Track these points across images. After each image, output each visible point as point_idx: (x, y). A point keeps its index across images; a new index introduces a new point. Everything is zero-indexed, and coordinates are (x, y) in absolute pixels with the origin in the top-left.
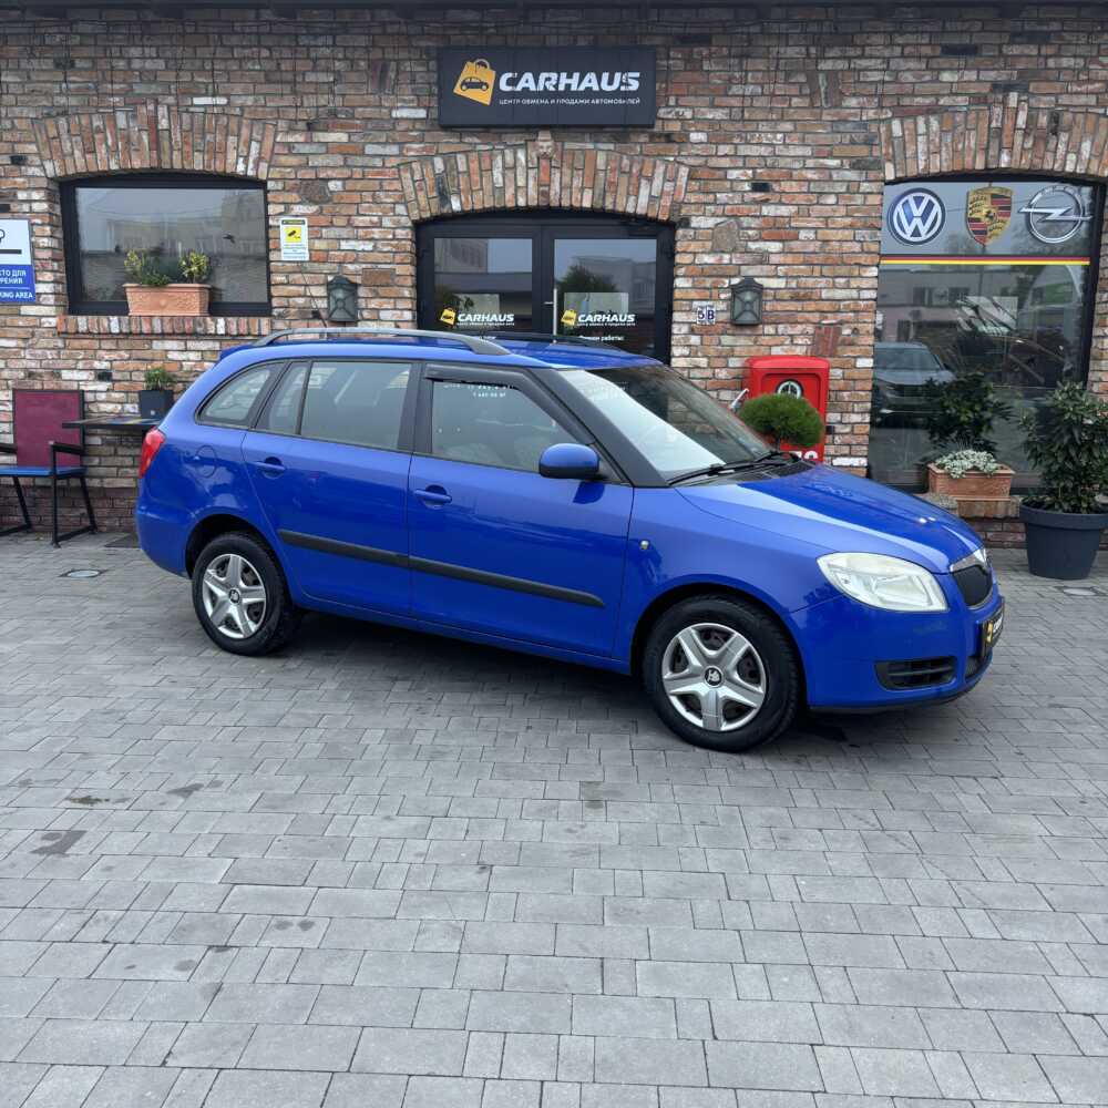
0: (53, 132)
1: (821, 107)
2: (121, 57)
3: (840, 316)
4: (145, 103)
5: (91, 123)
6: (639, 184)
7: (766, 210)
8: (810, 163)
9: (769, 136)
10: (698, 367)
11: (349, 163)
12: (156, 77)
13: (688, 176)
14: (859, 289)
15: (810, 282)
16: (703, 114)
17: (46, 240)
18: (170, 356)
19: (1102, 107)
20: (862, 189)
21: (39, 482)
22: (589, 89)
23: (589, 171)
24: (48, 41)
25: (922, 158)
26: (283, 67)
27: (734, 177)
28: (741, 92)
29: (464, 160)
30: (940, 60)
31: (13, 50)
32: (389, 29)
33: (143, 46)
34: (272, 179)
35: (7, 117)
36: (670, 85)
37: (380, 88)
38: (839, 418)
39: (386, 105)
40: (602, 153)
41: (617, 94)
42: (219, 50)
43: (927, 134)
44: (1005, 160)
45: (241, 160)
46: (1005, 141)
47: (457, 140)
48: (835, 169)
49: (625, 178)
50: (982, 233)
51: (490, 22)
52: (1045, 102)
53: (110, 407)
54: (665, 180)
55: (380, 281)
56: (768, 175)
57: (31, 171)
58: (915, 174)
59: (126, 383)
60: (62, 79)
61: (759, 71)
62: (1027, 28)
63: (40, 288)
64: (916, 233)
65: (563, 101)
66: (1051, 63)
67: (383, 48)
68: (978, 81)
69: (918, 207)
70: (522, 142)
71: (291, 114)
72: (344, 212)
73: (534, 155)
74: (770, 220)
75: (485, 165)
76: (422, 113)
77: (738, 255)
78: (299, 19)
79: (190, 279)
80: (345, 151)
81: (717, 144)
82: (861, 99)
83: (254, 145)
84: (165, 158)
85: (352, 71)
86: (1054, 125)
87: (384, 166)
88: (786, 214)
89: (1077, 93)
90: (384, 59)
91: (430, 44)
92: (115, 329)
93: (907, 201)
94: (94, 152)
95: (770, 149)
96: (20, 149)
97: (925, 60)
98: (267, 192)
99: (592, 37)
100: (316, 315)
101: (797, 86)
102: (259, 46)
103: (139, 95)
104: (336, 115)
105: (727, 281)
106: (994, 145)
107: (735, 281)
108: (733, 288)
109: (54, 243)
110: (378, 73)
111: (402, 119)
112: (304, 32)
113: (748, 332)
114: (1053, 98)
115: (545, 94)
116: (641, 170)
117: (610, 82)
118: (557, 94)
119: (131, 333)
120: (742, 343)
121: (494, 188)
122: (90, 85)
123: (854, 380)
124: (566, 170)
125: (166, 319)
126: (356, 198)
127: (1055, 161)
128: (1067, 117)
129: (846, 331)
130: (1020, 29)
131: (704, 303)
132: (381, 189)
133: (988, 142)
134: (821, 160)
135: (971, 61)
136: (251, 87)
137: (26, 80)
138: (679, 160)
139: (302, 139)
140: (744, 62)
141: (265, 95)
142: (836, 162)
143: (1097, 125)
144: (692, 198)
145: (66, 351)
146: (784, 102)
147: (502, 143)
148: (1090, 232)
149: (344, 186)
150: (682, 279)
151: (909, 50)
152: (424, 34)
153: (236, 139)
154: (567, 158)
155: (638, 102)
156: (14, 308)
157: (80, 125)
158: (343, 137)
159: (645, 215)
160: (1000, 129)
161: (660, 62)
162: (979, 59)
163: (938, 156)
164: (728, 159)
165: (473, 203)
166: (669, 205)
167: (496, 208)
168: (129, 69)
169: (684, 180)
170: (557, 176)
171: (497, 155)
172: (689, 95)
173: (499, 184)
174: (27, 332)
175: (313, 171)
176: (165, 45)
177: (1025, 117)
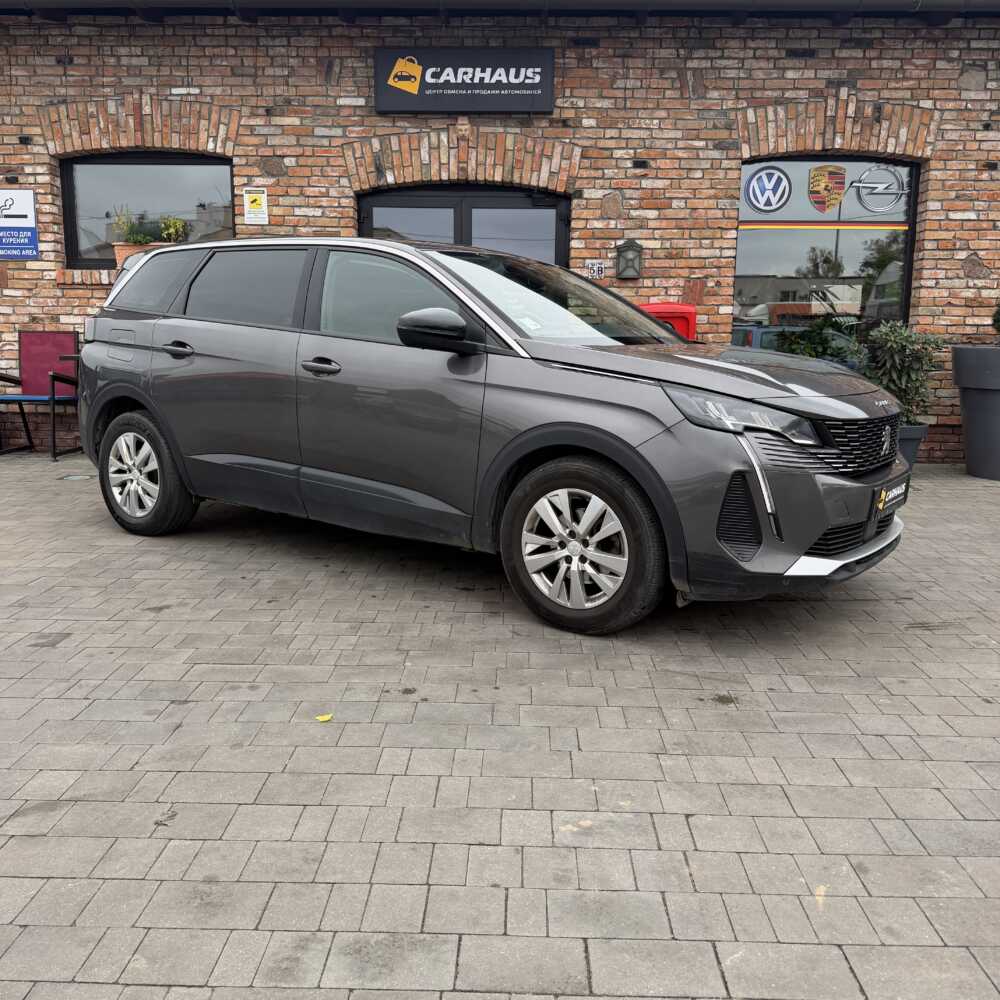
0: (54, 117)
1: (689, 98)
2: (112, 55)
3: (705, 272)
4: (131, 93)
5: (87, 109)
6: (541, 162)
7: (645, 183)
8: (681, 144)
9: (648, 121)
11: (301, 142)
12: (140, 71)
13: (583, 157)
14: (721, 248)
15: (681, 243)
16: (593, 103)
17: (47, 207)
19: (915, 100)
20: (723, 166)
21: (41, 409)
22: (499, 82)
23: (500, 151)
24: (50, 42)
25: (772, 140)
26: (246, 64)
27: (617, 156)
28: (620, 86)
29: (397, 141)
30: (785, 61)
31: (22, 49)
32: (334, 32)
33: (129, 46)
34: (237, 156)
35: (16, 105)
36: (565, 79)
37: (327, 80)
39: (332, 94)
40: (511, 136)
41: (522, 86)
42: (192, 49)
43: (776, 121)
44: (838, 143)
45: (211, 139)
46: (838, 126)
47: (391, 125)
48: (702, 149)
49: (530, 155)
50: (821, 203)
51: (416, 27)
52: (870, 96)
54: (562, 158)
56: (647, 154)
57: (36, 149)
58: (766, 153)
60: (62, 73)
61: (639, 68)
62: (855, 35)
63: (42, 247)
64: (768, 203)
65: (477, 91)
66: (874, 64)
67: (329, 48)
68: (816, 78)
69: (769, 181)
70: (445, 126)
71: (253, 101)
72: (297, 183)
73: (454, 137)
74: (649, 191)
75: (414, 146)
76: (361, 102)
77: (622, 221)
78: (259, 23)
79: (169, 239)
80: (299, 133)
81: (604, 128)
82: (725, 92)
83: (221, 126)
84: (148, 139)
85: (304, 66)
86: (877, 114)
87: (330, 146)
88: (659, 186)
89: (896, 89)
90: (329, 56)
91: (369, 45)
92: (105, 281)
93: (760, 177)
94: (89, 133)
95: (649, 133)
96: (27, 131)
97: (772, 61)
98: (232, 166)
99: (501, 40)
101: (670, 82)
102: (227, 46)
103: (126, 86)
104: (290, 103)
105: (613, 243)
106: (830, 131)
107: (620, 242)
108: (618, 249)
109: (55, 209)
110: (325, 69)
111: (345, 107)
112: (265, 34)
113: (631, 285)
114: (876, 93)
115: (463, 85)
116: (543, 150)
117: (517, 76)
118: (473, 86)
120: (625, 293)
121: (422, 164)
122: (87, 78)
123: (717, 324)
124: (481, 150)
126: (307, 171)
127: (879, 143)
128: (888, 108)
129: (711, 284)
130: (848, 36)
131: (594, 261)
132: (328, 166)
133: (825, 127)
134: (690, 142)
135: (810, 62)
136: (220, 80)
137: (32, 74)
138: (573, 141)
139: (262, 123)
140: (626, 60)
141: (232, 86)
142: (702, 144)
143: (912, 115)
144: (585, 173)
145: (64, 300)
146: (659, 94)
147: (427, 127)
148: (908, 203)
149: (297, 162)
150: (576, 241)
151: (758, 53)
152: (362, 36)
153: (206, 122)
154: (482, 140)
155: (540, 92)
156: (21, 265)
157: (77, 111)
158: (296, 121)
159: (546, 188)
160: (834, 118)
161: (556, 60)
162: (817, 60)
163: (785, 139)
164: (614, 141)
165: (405, 177)
166: (565, 179)
167: (423, 181)
168: (119, 65)
169: (578, 158)
170: (473, 154)
171: (424, 137)
172: (582, 88)
173: (426, 161)
174: (31, 284)
175: (271, 149)
176: (148, 45)
177: (854, 108)
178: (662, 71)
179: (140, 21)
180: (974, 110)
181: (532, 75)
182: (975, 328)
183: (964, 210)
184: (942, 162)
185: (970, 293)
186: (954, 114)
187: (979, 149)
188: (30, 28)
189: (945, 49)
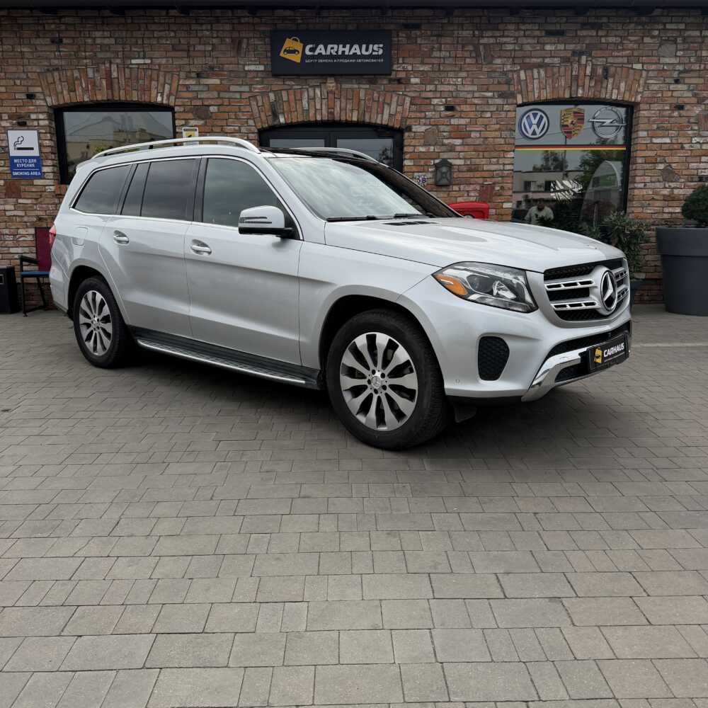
0: (51, 80)
1: (481, 64)
2: (89, 37)
3: (494, 180)
4: (104, 63)
5: (73, 75)
6: (383, 107)
7: (453, 121)
8: (477, 95)
9: (454, 80)
11: (221, 96)
12: (109, 48)
13: (411, 102)
14: (504, 164)
15: (478, 161)
16: (418, 68)
17: (47, 142)
19: (630, 64)
20: (505, 109)
22: (355, 54)
23: (356, 100)
24: (46, 28)
25: (536, 91)
26: (182, 41)
27: (435, 103)
28: (436, 56)
29: (286, 94)
30: (545, 38)
31: (26, 33)
32: (242, 21)
33: (103, 31)
34: (177, 106)
35: (24, 72)
36: (399, 52)
37: (237, 53)
39: (242, 63)
40: (363, 90)
41: (370, 56)
42: (146, 32)
43: (539, 78)
44: (580, 93)
45: (159, 94)
46: (580, 82)
47: (282, 83)
48: (491, 98)
49: (376, 104)
50: (568, 133)
51: (298, 17)
52: (600, 61)
54: (398, 105)
56: (454, 102)
57: (38, 102)
58: (533, 100)
60: (55, 49)
61: (448, 44)
62: (590, 21)
63: (45, 169)
64: (534, 133)
65: (341, 60)
66: (603, 40)
67: (239, 31)
68: (565, 50)
69: (535, 119)
70: (318, 84)
71: (187, 68)
72: (220, 123)
73: (325, 91)
74: (456, 127)
75: (298, 98)
76: (261, 68)
77: (438, 147)
78: (191, 15)
80: (220, 89)
81: (426, 84)
82: (505, 59)
83: (167, 87)
84: (116, 94)
85: (221, 44)
86: (605, 74)
87: (241, 98)
88: (463, 123)
89: (619, 56)
90: (239, 37)
91: (266, 29)
93: (529, 116)
94: (75, 91)
95: (455, 87)
96: (32, 90)
97: (536, 39)
98: (175, 113)
99: (356, 25)
101: (468, 53)
102: (168, 30)
103: (100, 58)
104: (213, 71)
105: (432, 161)
106: (574, 84)
107: (437, 161)
108: (436, 166)
109: (52, 144)
110: (237, 45)
111: (250, 71)
112: (194, 22)
113: (444, 189)
114: (604, 59)
115: (331, 56)
116: (384, 100)
117: (367, 50)
118: (337, 57)
120: (441, 195)
121: (303, 110)
122: (73, 53)
123: (502, 215)
124: (343, 100)
126: (225, 116)
127: (607, 93)
128: (612, 70)
129: (497, 188)
130: (586, 21)
131: (420, 174)
132: (240, 112)
133: (571, 82)
134: (483, 93)
135: (561, 39)
136: (165, 53)
137: (34, 50)
138: (405, 93)
139: (194, 83)
140: (440, 39)
141: (172, 58)
142: (490, 94)
143: (628, 74)
144: (413, 115)
146: (462, 61)
147: (307, 84)
148: (626, 132)
149: (219, 109)
150: (408, 161)
151: (527, 33)
152: (261, 23)
153: (156, 83)
154: (343, 93)
155: (382, 60)
156: (30, 181)
157: (66, 76)
158: (217, 81)
159: (387, 125)
160: (577, 76)
161: (393, 39)
162: (565, 38)
163: (545, 90)
164: (432, 93)
165: (292, 119)
166: (400, 118)
167: (303, 121)
168: (94, 44)
169: (408, 105)
170: (338, 103)
171: (303, 91)
172: (410, 57)
173: (306, 108)
174: (37, 195)
175: (201, 101)
176: (115, 30)
177: (590, 70)
178: (463, 47)
179: (111, 14)
180: (669, 70)
181: (377, 49)
182: (670, 215)
183: (663, 137)
184: (648, 105)
185: (666, 192)
186: (656, 72)
187: (672, 96)
188: (31, 19)
189: (649, 30)
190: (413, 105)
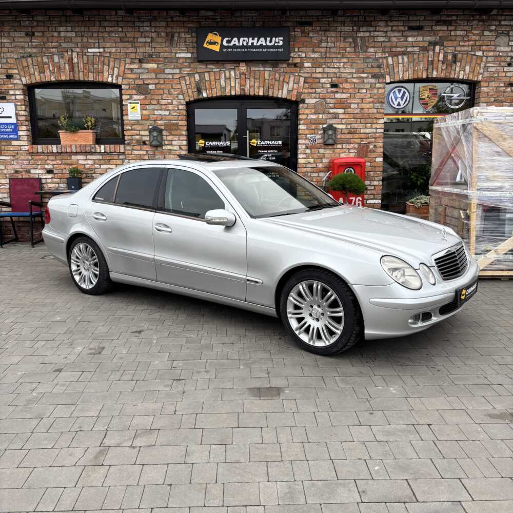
0: (25, 64)
1: (359, 52)
2: (56, 31)
3: (369, 140)
4: (67, 51)
5: (43, 60)
6: (283, 87)
7: (338, 96)
8: (355, 75)
9: (338, 64)
10: (309, 163)
11: (158, 77)
12: (71, 40)
14: (376, 128)
15: (356, 126)
16: (310, 55)
17: (23, 112)
18: (79, 162)
19: (473, 51)
20: (377, 86)
21: (21, 219)
22: (261, 45)
23: (262, 80)
24: (22, 25)
25: (401, 73)
26: (128, 35)
27: (322, 82)
28: (325, 46)
29: (208, 75)
30: (408, 32)
31: (7, 28)
32: (175, 19)
33: (67, 26)
34: (124, 84)
35: (4, 58)
36: (296, 43)
37: (170, 44)
38: (369, 183)
39: (174, 51)
40: (267, 72)
41: (273, 47)
42: (101, 29)
43: (403, 63)
44: (435, 74)
45: (110, 76)
46: (435, 65)
47: (205, 67)
48: (364, 78)
49: (277, 83)
50: (425, 105)
51: (218, 16)
52: (450, 50)
53: (52, 185)
54: (294, 83)
55: (172, 128)
56: (337, 81)
57: (15, 81)
58: (398, 80)
59: (60, 175)
60: (29, 41)
61: (333, 37)
62: (443, 18)
63: (20, 133)
64: (399, 105)
65: (250, 50)
66: (453, 33)
67: (172, 28)
68: (423, 41)
69: (399, 93)
70: (233, 67)
71: (133, 56)
72: (156, 98)
73: (238, 73)
74: (339, 100)
75: (217, 77)
76: (189, 55)
77: (326, 115)
78: (135, 15)
79: (87, 128)
80: (157, 72)
81: (316, 68)
82: (375, 49)
83: (116, 69)
84: (76, 76)
85: (158, 37)
86: (454, 59)
87: (173, 78)
88: (346, 97)
89: (463, 46)
90: (172, 32)
91: (191, 25)
92: (55, 151)
93: (395, 91)
94: (44, 73)
95: (338, 70)
96: (10, 72)
97: (401, 32)
98: (122, 90)
99: (261, 23)
100: (144, 143)
101: (349, 43)
102: (117, 26)
103: (63, 48)
104: (151, 56)
105: (321, 126)
106: (430, 67)
107: (325, 126)
108: (325, 130)
109: (26, 113)
110: (170, 38)
111: (181, 58)
112: (137, 20)
113: (330, 147)
114: (454, 48)
115: (243, 47)
117: (271, 42)
118: (247, 47)
119: (62, 153)
120: (328, 152)
121: (221, 87)
122: (42, 43)
123: (375, 167)
124: (251, 79)
125: (78, 146)
126: (162, 91)
127: (455, 74)
128: (459, 56)
129: (371, 146)
130: (439, 19)
131: (312, 135)
132: (172, 88)
133: (428, 66)
134: (360, 74)
135: (420, 32)
136: (114, 44)
137: (12, 41)
138: (300, 75)
139: (137, 67)
140: (326, 33)
141: (120, 47)
142: (365, 75)
143: (472, 59)
144: (306, 91)
145: (33, 161)
146: (343, 50)
147: (224, 68)
148: (469, 103)
149: (156, 87)
150: (302, 125)
152: (189, 21)
153: (107, 67)
154: (252, 74)
155: (282, 50)
156: (8, 142)
157: (37, 60)
158: (155, 66)
159: (286, 98)
160: (433, 61)
161: (291, 33)
162: (423, 32)
163: (407, 72)
164: (320, 74)
165: (212, 94)
166: (296, 94)
167: (221, 95)
168: (59, 36)
169: (302, 83)
170: (248, 82)
171: (222, 73)
172: (304, 47)
173: (223, 85)
174: (15, 153)
175: (142, 81)
176: (75, 26)
177: (442, 56)
178: (345, 38)
179: (72, 14)
180: (504, 56)
181: (279, 41)
184: (487, 83)
186: (493, 58)
187: (506, 76)
188: (11, 17)
189: (488, 25)
190: (306, 83)
